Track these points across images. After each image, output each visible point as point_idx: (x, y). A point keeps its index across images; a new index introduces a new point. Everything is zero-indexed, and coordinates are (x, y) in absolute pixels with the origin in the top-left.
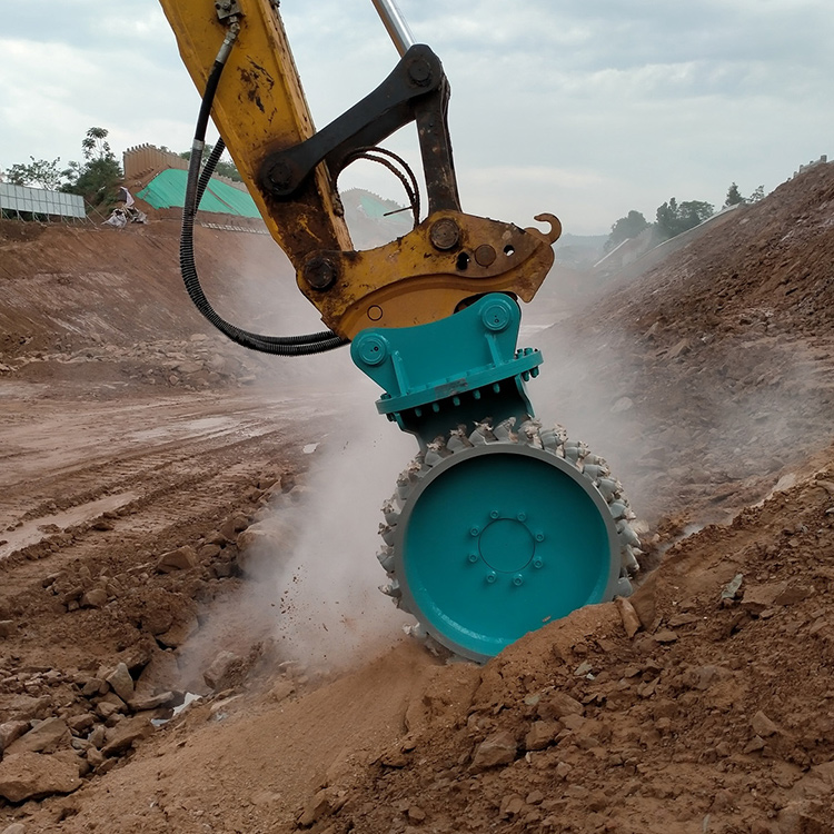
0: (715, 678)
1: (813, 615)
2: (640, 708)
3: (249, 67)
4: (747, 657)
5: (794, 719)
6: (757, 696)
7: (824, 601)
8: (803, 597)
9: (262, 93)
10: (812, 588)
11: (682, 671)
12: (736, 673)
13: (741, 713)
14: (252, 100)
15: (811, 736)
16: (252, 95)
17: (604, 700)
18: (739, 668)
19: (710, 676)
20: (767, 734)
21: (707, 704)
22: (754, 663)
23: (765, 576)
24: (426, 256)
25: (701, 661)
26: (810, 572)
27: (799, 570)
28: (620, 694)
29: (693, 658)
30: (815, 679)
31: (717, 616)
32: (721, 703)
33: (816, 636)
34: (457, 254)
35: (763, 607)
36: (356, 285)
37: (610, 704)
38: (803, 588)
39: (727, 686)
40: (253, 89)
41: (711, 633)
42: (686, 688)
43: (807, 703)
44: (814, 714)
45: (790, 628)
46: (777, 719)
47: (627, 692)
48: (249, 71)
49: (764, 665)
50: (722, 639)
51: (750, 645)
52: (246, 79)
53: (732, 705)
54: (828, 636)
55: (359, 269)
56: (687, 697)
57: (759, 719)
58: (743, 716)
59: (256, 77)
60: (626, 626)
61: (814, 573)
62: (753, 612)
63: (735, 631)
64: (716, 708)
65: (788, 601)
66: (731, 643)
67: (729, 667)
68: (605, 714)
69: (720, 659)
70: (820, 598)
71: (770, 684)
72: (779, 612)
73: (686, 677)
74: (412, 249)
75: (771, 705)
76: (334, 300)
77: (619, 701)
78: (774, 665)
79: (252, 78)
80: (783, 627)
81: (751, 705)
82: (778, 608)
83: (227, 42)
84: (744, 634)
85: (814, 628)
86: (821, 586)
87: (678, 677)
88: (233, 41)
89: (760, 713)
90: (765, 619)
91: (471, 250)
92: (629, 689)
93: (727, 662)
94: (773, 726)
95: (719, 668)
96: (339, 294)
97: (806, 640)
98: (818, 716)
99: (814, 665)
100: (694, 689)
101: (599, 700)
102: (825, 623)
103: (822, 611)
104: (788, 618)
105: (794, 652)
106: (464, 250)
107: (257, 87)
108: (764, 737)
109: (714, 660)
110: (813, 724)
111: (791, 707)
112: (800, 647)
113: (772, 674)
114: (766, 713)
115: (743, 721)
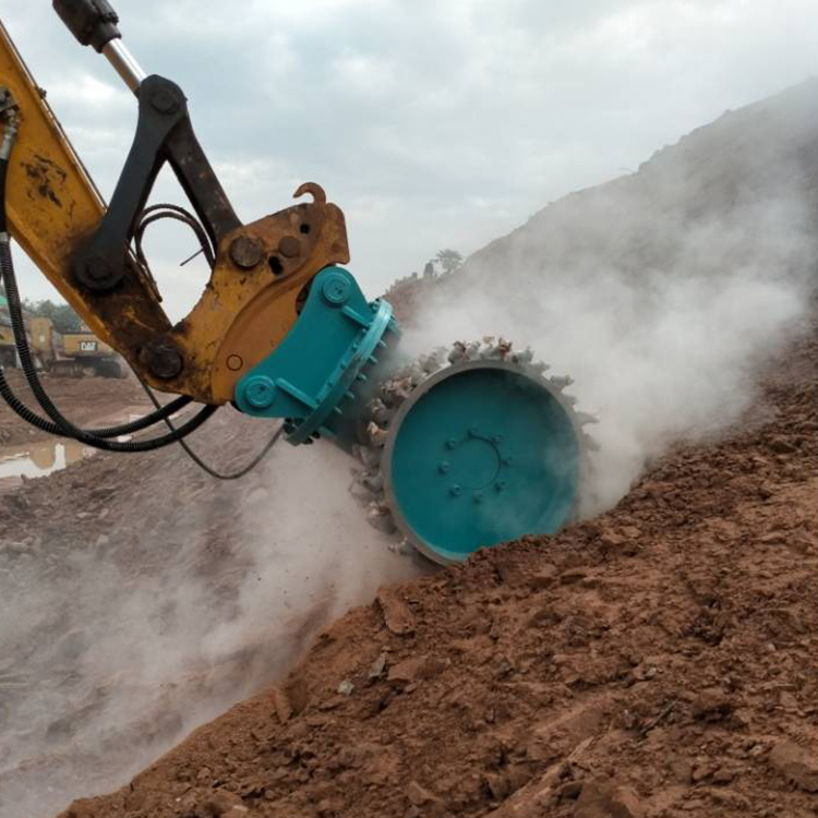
0: (368, 755)
1: (452, 685)
2: (299, 794)
3: (34, 162)
4: (397, 731)
5: (443, 785)
6: (408, 767)
7: (459, 672)
8: (441, 669)
9: (55, 186)
10: (449, 661)
11: (337, 752)
12: (389, 747)
13: (396, 785)
14: (45, 195)
15: (460, 798)
16: (44, 190)
17: (263, 790)
18: (389, 743)
19: (364, 753)
20: (421, 802)
21: (365, 781)
22: (403, 736)
23: (406, 652)
24: (242, 283)
25: (354, 739)
26: (445, 646)
27: (435, 645)
28: (280, 783)
29: (346, 737)
30: (459, 744)
31: (365, 694)
32: (377, 778)
33: (455, 705)
34: (266, 262)
35: (406, 682)
36: (202, 350)
37: (270, 794)
38: (441, 661)
39: (382, 762)
40: (43, 184)
41: (361, 711)
42: (343, 767)
43: (453, 768)
44: (460, 778)
45: (432, 701)
46: (429, 786)
47: (285, 779)
48: (34, 165)
49: (412, 737)
50: (372, 716)
51: (398, 719)
52: (33, 174)
53: (387, 779)
54: (467, 704)
55: (195, 334)
56: (344, 776)
57: (414, 788)
58: (398, 789)
59: (45, 170)
60: (279, 713)
61: (448, 647)
62: (398, 686)
63: (382, 707)
64: (372, 784)
65: (427, 675)
66: (381, 719)
67: (381, 742)
68: (265, 805)
69: (371, 736)
70: (455, 669)
71: (420, 755)
72: (422, 684)
73: (342, 758)
74: (226, 285)
75: (423, 773)
76: (194, 377)
77: (277, 790)
78: (422, 736)
79: (40, 173)
80: (426, 700)
81: (404, 777)
82: (420, 681)
83: (8, 137)
84: (392, 709)
85: (454, 697)
86: (456, 658)
87: (334, 758)
88: (15, 136)
89: (414, 784)
90: (409, 693)
91: (274, 251)
92: (287, 776)
93: (378, 738)
94: (426, 794)
95: (372, 745)
96: (194, 368)
97: (447, 710)
98: (464, 779)
99: (456, 733)
100: (350, 768)
101: (259, 790)
102: (463, 692)
103: (458, 681)
104: (430, 690)
105: (438, 721)
106: (270, 255)
107: (48, 181)
108: (419, 806)
109: (366, 737)
110: (460, 787)
111: (440, 773)
112: (442, 717)
113: (420, 744)
114: (420, 782)
115: (399, 792)
